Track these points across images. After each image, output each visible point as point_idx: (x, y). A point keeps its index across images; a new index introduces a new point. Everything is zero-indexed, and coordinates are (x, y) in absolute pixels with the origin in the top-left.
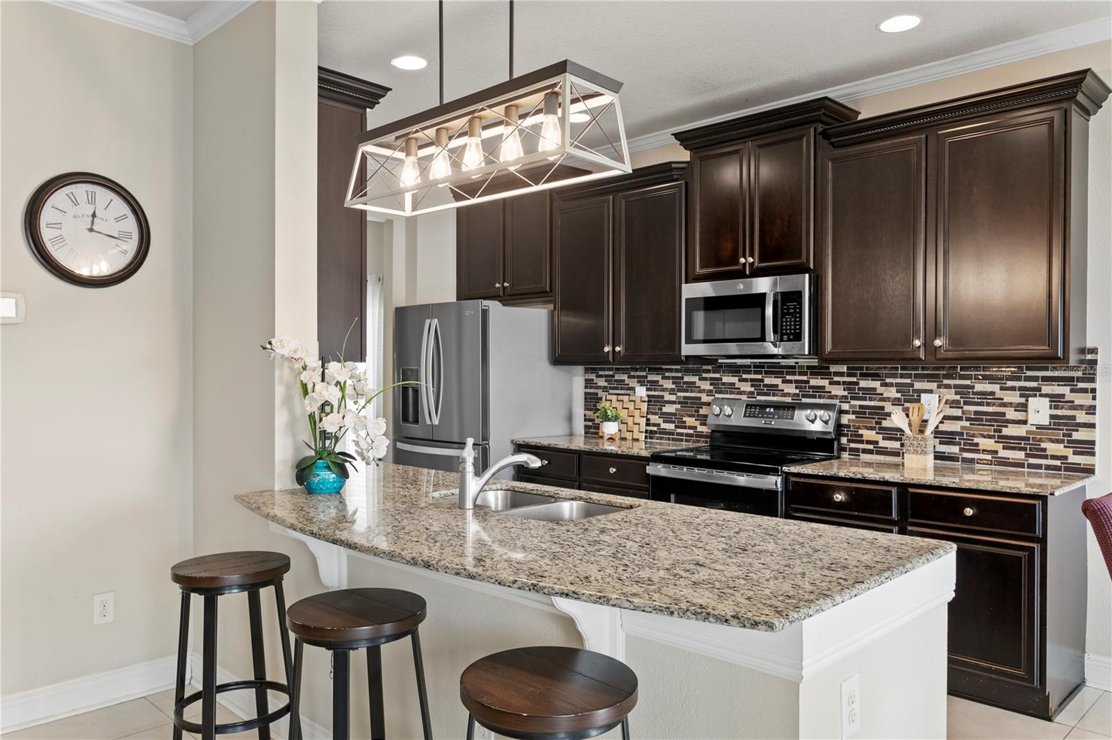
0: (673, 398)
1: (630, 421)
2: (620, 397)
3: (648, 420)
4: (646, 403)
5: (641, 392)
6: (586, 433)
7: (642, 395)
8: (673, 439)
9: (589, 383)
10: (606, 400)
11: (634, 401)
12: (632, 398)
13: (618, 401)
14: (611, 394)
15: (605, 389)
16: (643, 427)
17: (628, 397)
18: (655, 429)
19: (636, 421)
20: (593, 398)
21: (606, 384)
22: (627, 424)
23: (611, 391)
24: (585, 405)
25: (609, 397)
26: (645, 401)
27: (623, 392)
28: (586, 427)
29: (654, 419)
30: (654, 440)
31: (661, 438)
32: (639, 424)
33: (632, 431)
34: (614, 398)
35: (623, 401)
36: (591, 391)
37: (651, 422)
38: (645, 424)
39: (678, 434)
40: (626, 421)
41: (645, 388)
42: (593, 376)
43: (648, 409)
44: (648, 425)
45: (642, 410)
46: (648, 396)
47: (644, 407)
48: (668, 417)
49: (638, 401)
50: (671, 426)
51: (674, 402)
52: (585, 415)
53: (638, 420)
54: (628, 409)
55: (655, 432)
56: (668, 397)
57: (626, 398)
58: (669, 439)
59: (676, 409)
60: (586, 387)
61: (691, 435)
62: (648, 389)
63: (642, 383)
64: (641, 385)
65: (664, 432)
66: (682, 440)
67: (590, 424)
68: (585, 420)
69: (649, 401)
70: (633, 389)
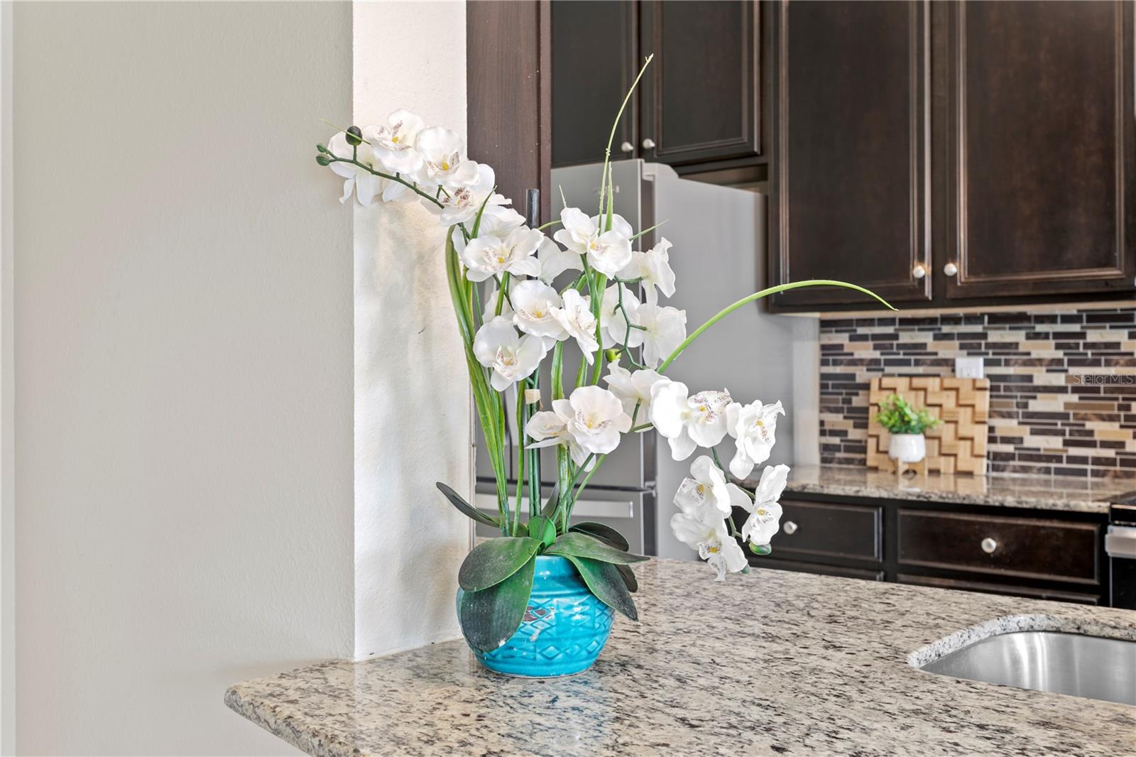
0: (1059, 380)
1: (947, 433)
2: (917, 382)
3: (991, 429)
4: (988, 393)
5: (972, 368)
6: (824, 460)
7: (974, 375)
8: (1059, 471)
9: (829, 353)
10: (881, 388)
11: (957, 390)
12: (948, 383)
13: (912, 389)
14: (892, 375)
15: (873, 365)
16: (983, 446)
17: (937, 380)
18: (1009, 448)
19: (962, 432)
20: (844, 386)
21: (877, 355)
22: (939, 439)
23: (888, 370)
24: (822, 401)
25: (887, 382)
26: (984, 389)
27: (920, 370)
28: (825, 448)
29: (1007, 427)
30: (1006, 475)
31: (1025, 469)
32: (972, 439)
33: (955, 455)
34: (902, 383)
35: (925, 390)
36: (839, 370)
37: (998, 434)
38: (986, 439)
39: (1071, 459)
40: (936, 434)
41: (981, 360)
42: (842, 339)
43: (991, 405)
44: (992, 440)
45: (978, 408)
46: (989, 377)
47: (983, 402)
48: (1043, 423)
49: (966, 389)
50: (1054, 443)
51: (1062, 390)
52: (822, 423)
53: (966, 429)
54: (940, 406)
55: (1010, 457)
56: (1041, 377)
57: (933, 384)
58: (1047, 471)
59: (1067, 405)
60: (824, 363)
61: (1110, 462)
62: (988, 363)
63: (972, 350)
64: (969, 354)
65: (1034, 456)
66: (1083, 473)
67: (836, 440)
68: (823, 433)
69: (992, 389)
70: (950, 363)
